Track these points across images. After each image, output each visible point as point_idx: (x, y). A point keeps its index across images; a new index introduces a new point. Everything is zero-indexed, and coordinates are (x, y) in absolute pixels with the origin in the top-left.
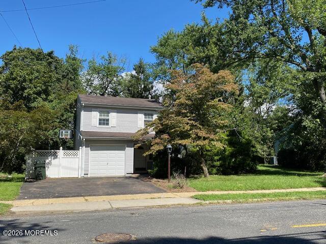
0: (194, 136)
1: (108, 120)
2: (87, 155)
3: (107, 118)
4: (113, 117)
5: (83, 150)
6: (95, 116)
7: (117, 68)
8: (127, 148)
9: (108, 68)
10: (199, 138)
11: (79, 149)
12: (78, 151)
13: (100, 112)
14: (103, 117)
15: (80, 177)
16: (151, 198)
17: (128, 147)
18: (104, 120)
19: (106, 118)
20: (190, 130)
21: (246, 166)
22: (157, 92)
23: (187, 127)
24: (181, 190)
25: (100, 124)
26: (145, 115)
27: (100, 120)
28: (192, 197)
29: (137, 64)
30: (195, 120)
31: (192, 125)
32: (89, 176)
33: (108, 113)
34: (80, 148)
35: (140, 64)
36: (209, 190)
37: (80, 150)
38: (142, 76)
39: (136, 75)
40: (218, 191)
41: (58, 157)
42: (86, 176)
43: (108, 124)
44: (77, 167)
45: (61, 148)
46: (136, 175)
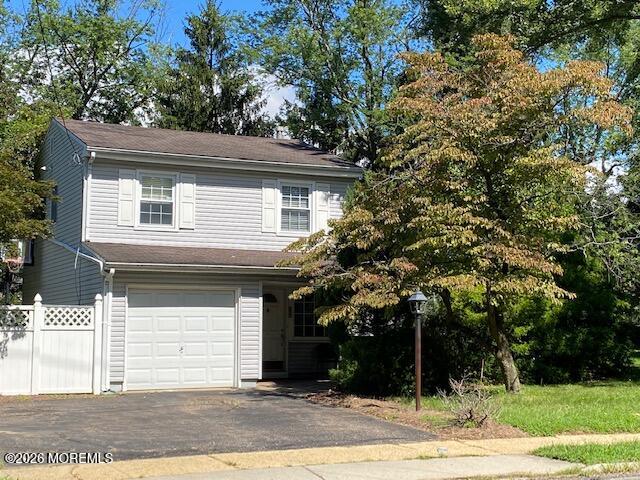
0: (485, 263)
1: (168, 208)
2: (119, 321)
3: (167, 200)
4: (186, 196)
5: (107, 305)
6: (129, 193)
7: (126, 28)
8: (242, 299)
9: (99, 27)
10: (506, 270)
11: (92, 302)
12: (91, 309)
13: (144, 181)
14: (152, 199)
15: (97, 392)
16: (421, 458)
17: (244, 295)
18: (156, 207)
19: (163, 199)
20: (474, 244)
21: (603, 356)
22: (263, 110)
23: (467, 236)
24: (480, 431)
25: (144, 219)
26: (285, 190)
27: (144, 206)
28: (536, 453)
29: (198, 14)
30: (487, 214)
31: (480, 231)
32: (125, 388)
33: (170, 183)
34: (98, 296)
35: (207, 15)
36: (560, 432)
37: (98, 304)
38: (212, 57)
39: (194, 52)
40: (585, 432)
41: (29, 326)
42: (117, 388)
43: (168, 220)
44: (87, 358)
45: (38, 297)
46: (268, 386)
